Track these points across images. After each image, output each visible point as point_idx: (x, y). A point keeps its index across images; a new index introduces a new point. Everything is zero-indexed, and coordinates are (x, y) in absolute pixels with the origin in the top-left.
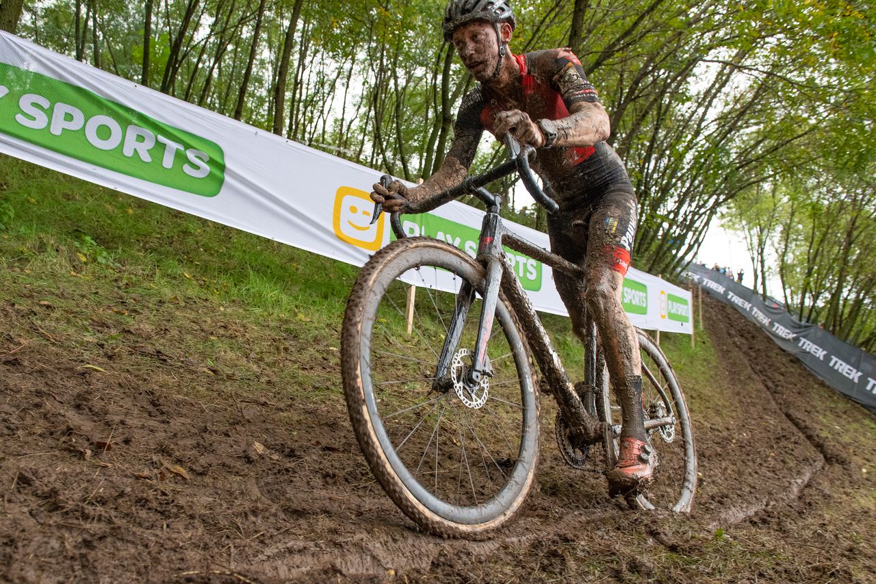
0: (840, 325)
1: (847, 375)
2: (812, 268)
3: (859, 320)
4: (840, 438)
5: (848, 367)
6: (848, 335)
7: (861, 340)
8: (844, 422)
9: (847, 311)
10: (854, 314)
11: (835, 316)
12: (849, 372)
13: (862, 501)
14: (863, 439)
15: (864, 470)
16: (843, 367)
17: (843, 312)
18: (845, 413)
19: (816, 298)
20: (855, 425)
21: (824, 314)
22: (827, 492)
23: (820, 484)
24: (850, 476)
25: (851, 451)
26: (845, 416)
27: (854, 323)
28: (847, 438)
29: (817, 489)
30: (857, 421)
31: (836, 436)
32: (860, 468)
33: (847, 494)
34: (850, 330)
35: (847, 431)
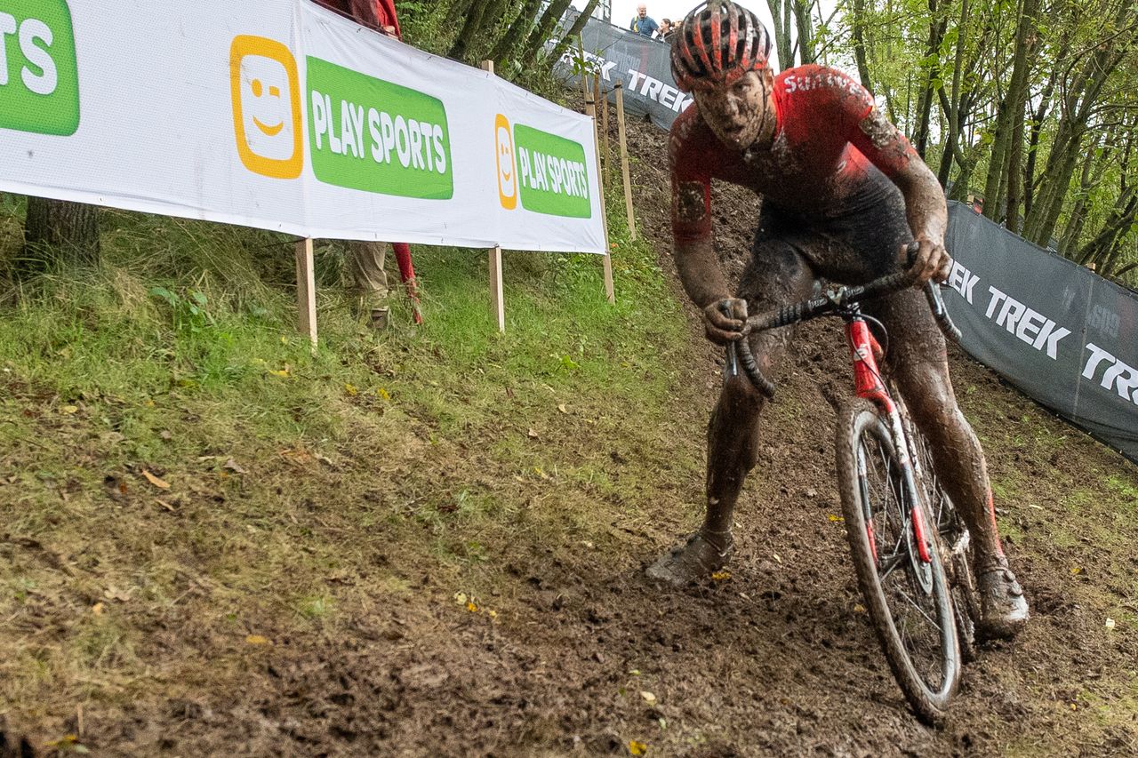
0: (1029, 196)
1: (1029, 340)
2: (943, 26)
3: (1075, 179)
4: (1044, 538)
5: (1031, 314)
6: (1050, 225)
7: (1083, 242)
8: (1052, 490)
9: (1043, 153)
10: (1062, 162)
11: (1012, 171)
12: (1035, 329)
13: (1107, 712)
14: (1103, 532)
15: (1110, 624)
16: (1017, 317)
17: (1032, 155)
18: (1053, 462)
19: (956, 118)
20: (1083, 495)
21: (982, 165)
22: (1013, 698)
23: (996, 678)
24: (1075, 644)
25: (1074, 571)
26: (1055, 472)
27: (1062, 189)
28: (1063, 534)
29: (984, 694)
30: (1087, 481)
31: (1033, 534)
32: (1099, 618)
33: (1066, 697)
34: (1054, 213)
35: (1062, 513)
